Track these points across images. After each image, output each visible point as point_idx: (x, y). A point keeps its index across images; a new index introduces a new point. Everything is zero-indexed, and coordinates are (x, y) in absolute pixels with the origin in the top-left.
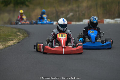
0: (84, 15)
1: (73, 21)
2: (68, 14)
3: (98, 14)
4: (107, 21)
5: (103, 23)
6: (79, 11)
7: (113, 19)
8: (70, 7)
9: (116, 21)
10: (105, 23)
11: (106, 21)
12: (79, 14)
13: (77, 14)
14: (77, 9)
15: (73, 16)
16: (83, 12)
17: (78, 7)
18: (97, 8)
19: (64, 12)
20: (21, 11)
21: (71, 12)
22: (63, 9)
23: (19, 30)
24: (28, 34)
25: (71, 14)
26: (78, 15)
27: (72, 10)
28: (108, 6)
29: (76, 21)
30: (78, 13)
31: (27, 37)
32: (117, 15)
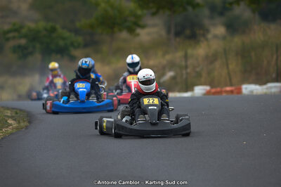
0: (199, 75)
1: (173, 91)
2: (163, 74)
3: (229, 74)
4: (249, 89)
8: (168, 57)
11: (246, 88)
12: (187, 73)
15: (174, 78)
16: (198, 69)
20: (54, 65)
21: (170, 70)
23: (17, 113)
25: (170, 74)
26: (184, 76)
27: (172, 65)
28: (253, 54)
29: (180, 91)
30: (184, 72)
32: (274, 76)
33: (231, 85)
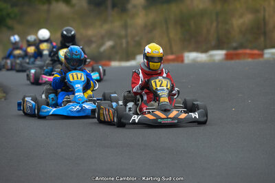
0: (138, 44)
2: (102, 44)
3: (170, 41)
4: (191, 56)
5: (182, 61)
6: (126, 36)
7: (205, 51)
8: (106, 27)
9: (211, 56)
10: (186, 61)
11: (188, 57)
12: (128, 43)
13: (121, 44)
14: (123, 33)
15: (113, 48)
16: (137, 38)
17: (125, 26)
18: (167, 28)
19: (94, 39)
21: (109, 39)
22: (90, 32)
24: (4, 92)
25: (109, 44)
26: (124, 45)
27: (110, 35)
28: (192, 23)
29: (121, 59)
30: (124, 41)
31: (3, 100)
32: (213, 43)
33: (172, 53)
